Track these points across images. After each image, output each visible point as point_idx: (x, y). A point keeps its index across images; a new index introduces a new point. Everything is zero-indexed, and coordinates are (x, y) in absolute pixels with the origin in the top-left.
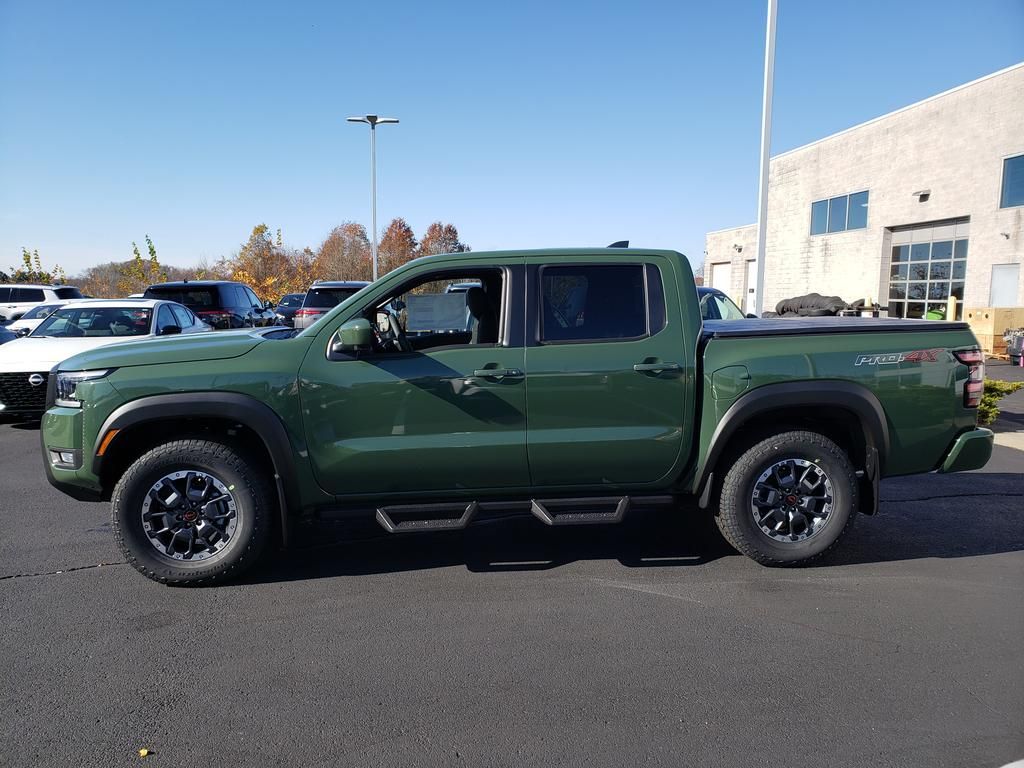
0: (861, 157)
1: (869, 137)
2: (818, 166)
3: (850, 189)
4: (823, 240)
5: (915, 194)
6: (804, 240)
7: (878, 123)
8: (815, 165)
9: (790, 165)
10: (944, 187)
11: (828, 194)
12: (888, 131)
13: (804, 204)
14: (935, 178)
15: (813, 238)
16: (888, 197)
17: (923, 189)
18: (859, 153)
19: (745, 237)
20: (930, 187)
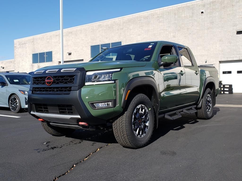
0: (48, 42)
1: (51, 36)
2: (34, 43)
3: (45, 50)
4: (38, 65)
5: (68, 53)
6: (30, 65)
7: (54, 33)
8: (33, 43)
9: (23, 42)
10: (75, 52)
11: (38, 51)
12: (57, 36)
13: (29, 54)
14: (72, 49)
15: (34, 64)
16: (59, 53)
17: (70, 52)
18: (48, 41)
19: (5, 64)
20: (71, 51)
